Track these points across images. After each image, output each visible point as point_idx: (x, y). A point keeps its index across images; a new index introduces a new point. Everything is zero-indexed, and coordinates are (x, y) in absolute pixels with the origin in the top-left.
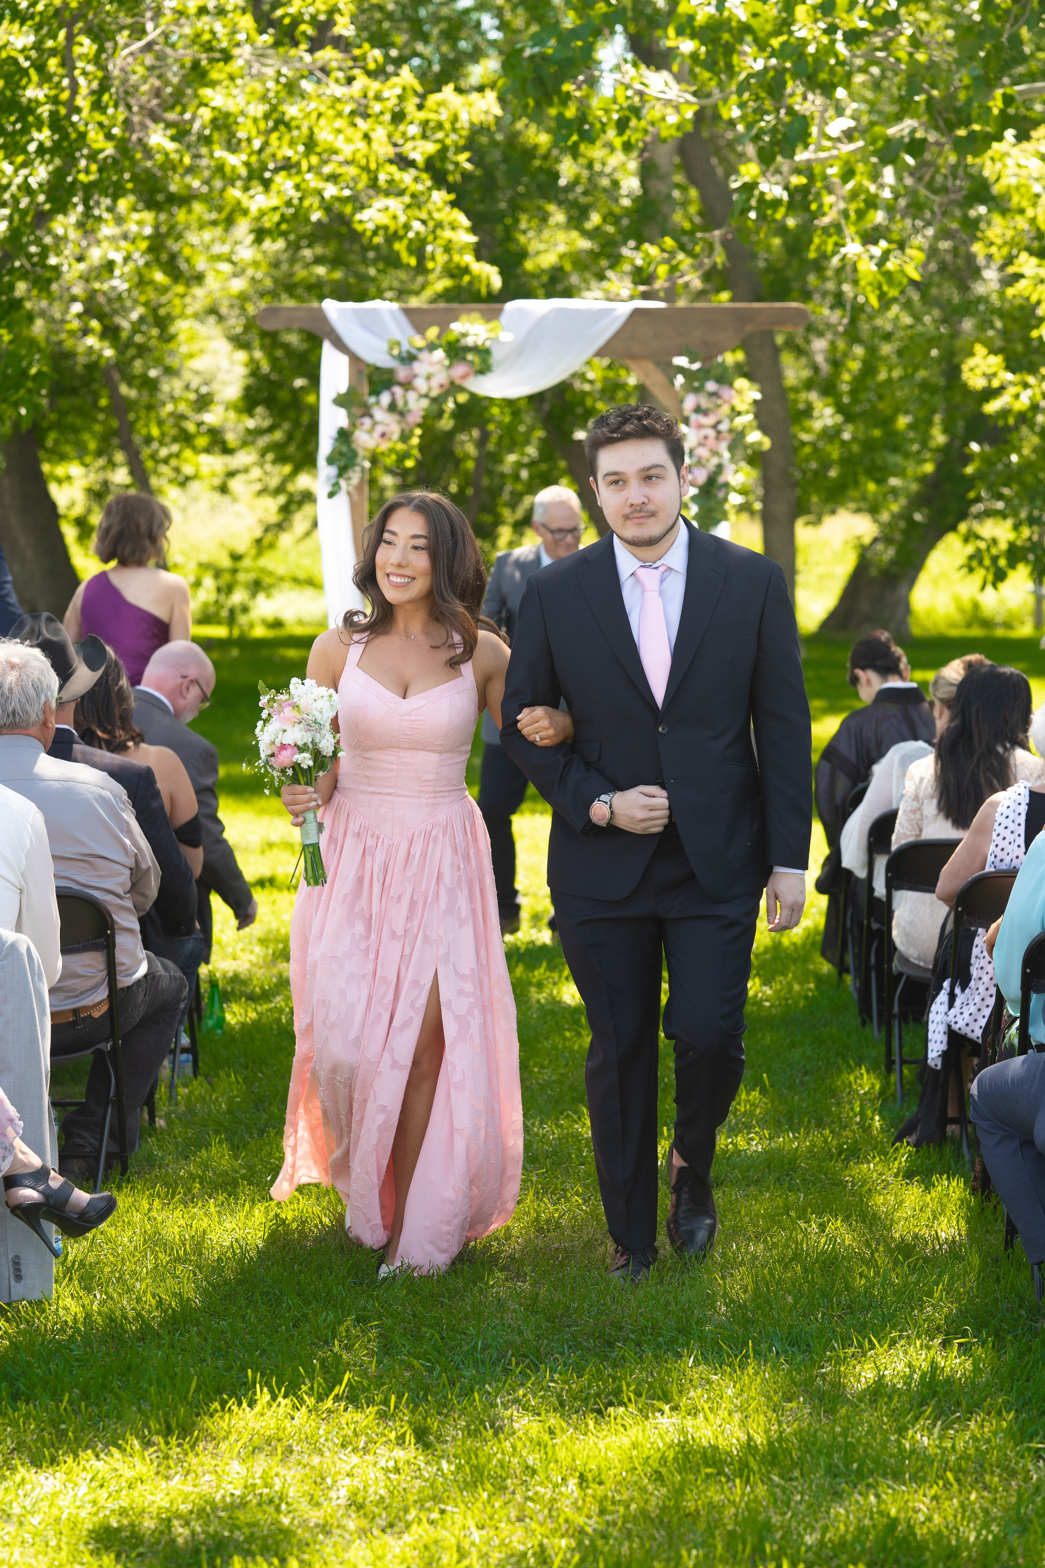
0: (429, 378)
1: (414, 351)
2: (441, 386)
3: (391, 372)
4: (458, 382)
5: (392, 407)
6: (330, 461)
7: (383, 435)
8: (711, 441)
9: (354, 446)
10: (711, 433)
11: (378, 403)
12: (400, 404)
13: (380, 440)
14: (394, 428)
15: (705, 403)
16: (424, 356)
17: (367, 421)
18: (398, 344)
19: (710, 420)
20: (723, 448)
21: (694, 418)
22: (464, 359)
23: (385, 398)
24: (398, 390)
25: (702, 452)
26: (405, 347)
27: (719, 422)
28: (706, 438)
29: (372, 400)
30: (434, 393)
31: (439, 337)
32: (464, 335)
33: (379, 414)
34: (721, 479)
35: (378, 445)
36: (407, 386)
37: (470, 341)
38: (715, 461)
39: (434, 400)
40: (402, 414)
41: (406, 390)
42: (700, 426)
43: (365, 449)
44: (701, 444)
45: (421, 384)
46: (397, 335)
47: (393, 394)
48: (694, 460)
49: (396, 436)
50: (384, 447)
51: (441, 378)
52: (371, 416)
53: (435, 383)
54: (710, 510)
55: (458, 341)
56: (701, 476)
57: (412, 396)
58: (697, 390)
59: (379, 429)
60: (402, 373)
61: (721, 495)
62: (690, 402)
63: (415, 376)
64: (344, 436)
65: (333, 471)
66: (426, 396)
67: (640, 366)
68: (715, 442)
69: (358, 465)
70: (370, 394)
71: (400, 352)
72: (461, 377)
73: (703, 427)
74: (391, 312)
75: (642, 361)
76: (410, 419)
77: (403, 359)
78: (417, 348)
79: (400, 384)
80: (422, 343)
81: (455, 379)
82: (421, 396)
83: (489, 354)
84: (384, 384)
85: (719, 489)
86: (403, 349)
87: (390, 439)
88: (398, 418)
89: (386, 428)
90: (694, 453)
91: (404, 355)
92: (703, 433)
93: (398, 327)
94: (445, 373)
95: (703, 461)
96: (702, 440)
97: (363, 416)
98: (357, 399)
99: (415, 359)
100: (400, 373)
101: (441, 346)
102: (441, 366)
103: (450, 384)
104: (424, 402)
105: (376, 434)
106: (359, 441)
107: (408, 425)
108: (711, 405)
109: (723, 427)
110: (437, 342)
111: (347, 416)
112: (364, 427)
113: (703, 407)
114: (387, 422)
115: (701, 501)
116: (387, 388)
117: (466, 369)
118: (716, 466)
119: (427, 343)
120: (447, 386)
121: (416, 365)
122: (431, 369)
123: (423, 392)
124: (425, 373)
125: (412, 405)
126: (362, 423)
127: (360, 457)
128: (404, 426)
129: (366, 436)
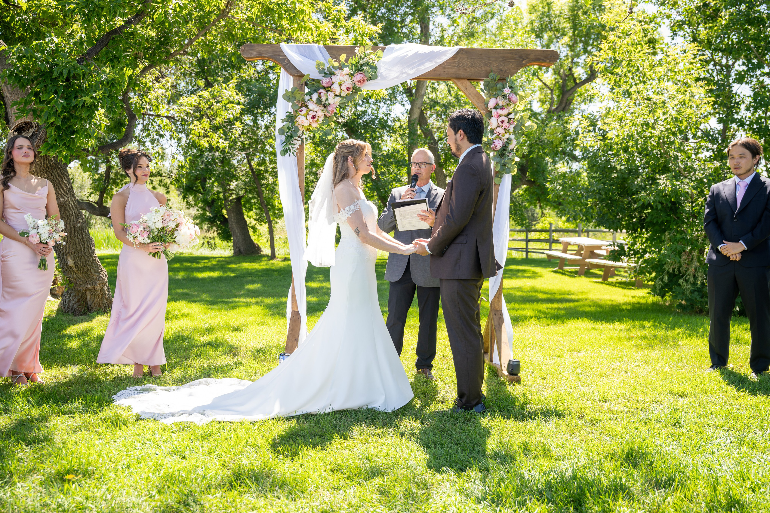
0: (340, 85)
1: (333, 70)
2: (348, 89)
3: (319, 81)
4: (358, 85)
5: (319, 101)
6: (282, 132)
7: (313, 117)
8: (506, 124)
9: (297, 124)
10: (506, 119)
11: (311, 99)
12: (324, 98)
13: (311, 121)
14: (321, 114)
15: (501, 102)
16: (337, 72)
17: (304, 109)
18: (323, 64)
19: (505, 112)
20: (511, 129)
21: (494, 111)
22: (362, 71)
23: (315, 96)
24: (321, 91)
25: (500, 130)
26: (327, 66)
27: (509, 114)
28: (502, 122)
29: (307, 98)
30: (343, 94)
31: (346, 61)
32: (362, 58)
33: (311, 106)
34: (511, 147)
35: (310, 125)
36: (328, 89)
37: (365, 60)
38: (507, 136)
39: (344, 98)
40: (325, 106)
41: (327, 91)
42: (499, 116)
43: (302, 126)
44: (498, 126)
45: (336, 88)
46: (322, 60)
47: (320, 93)
48: (495, 135)
49: (321, 120)
50: (315, 125)
51: (348, 83)
52: (307, 107)
53: (344, 87)
54: (504, 165)
55: (359, 62)
56: (499, 145)
57: (331, 95)
58: (496, 96)
59: (312, 113)
60: (325, 82)
61: (510, 156)
62: (492, 103)
63: (333, 83)
64: (291, 118)
65: (283, 138)
66: (339, 96)
67: (462, 84)
68: (508, 125)
69: (299, 137)
70: (306, 94)
71: (323, 69)
72: (359, 81)
73: (500, 116)
74: (319, 48)
75: (463, 81)
76: (330, 109)
77: (325, 74)
78: (333, 67)
79: (324, 88)
80: (336, 64)
81: (356, 83)
82: (336, 95)
83: (376, 68)
84: (314, 88)
85: (510, 153)
86: (326, 68)
87: (318, 120)
88: (323, 108)
89: (315, 113)
90: (495, 132)
91: (326, 71)
92: (500, 119)
93: (323, 56)
94: (350, 81)
95: (500, 136)
96: (500, 124)
97: (302, 107)
98: (298, 96)
99: (332, 74)
100: (324, 81)
101: (348, 66)
102: (348, 76)
103: (353, 89)
104: (338, 100)
105: (309, 117)
106: (300, 122)
107: (328, 112)
108: (504, 104)
109: (511, 116)
110: (346, 64)
111: (292, 106)
112: (302, 113)
113: (500, 105)
114: (316, 110)
115: (498, 160)
116: (316, 91)
117: (362, 76)
118: (508, 139)
119: (340, 65)
120: (352, 89)
121: (333, 77)
122: (342, 78)
123: (337, 93)
124: (339, 81)
125: (331, 101)
126: (301, 111)
127: (300, 132)
128: (326, 113)
129: (304, 118)
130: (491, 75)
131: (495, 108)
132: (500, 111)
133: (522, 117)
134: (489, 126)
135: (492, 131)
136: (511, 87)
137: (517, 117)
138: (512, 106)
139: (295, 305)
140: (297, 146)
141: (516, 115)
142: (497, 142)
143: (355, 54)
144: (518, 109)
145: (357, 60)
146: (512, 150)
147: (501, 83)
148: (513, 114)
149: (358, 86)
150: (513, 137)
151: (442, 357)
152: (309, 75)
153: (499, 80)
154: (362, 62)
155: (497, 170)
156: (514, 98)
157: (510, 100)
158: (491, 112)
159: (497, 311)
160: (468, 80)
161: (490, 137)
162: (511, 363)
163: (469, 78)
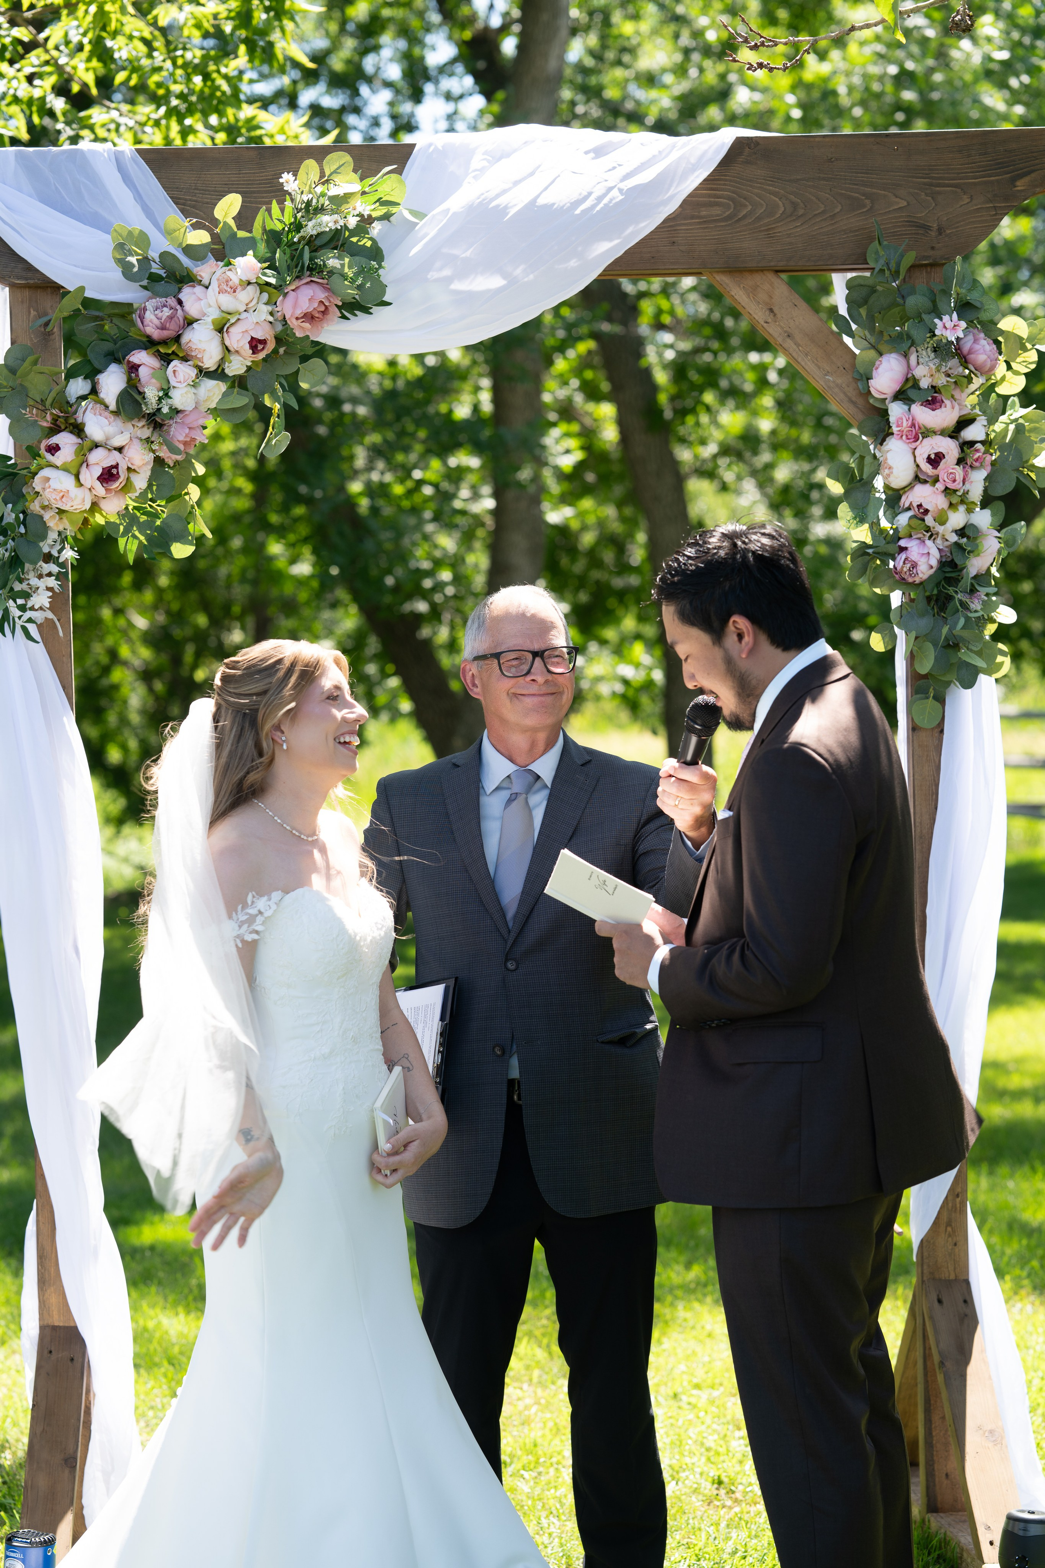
0: (221, 329)
1: (185, 261)
2: (255, 344)
3: (123, 312)
4: (300, 330)
5: (131, 403)
7: (108, 476)
8: (949, 466)
9: (35, 507)
10: (949, 448)
11: (94, 391)
12: (152, 393)
13: (100, 490)
14: (139, 457)
15: (928, 371)
16: (207, 270)
17: (66, 441)
18: (143, 240)
19: (946, 416)
20: (977, 486)
21: (896, 411)
22: (315, 269)
23: (112, 382)
24: (140, 357)
25: (929, 496)
26: (159, 245)
27: (964, 422)
28: (935, 460)
29: (78, 387)
30: (236, 367)
31: (244, 219)
32: (311, 210)
33: (97, 424)
34: (975, 565)
35: (95, 506)
36: (168, 348)
37: (328, 222)
38: (957, 519)
39: (240, 383)
40: (157, 421)
41: (166, 359)
42: (918, 433)
43: (61, 512)
44: (918, 479)
45: (203, 342)
46: (138, 222)
47: (134, 368)
48: (903, 519)
49: (140, 482)
50: (115, 507)
51: (257, 320)
52: (78, 430)
53: (238, 339)
54: (952, 645)
55: (298, 227)
56: (924, 558)
57: (181, 372)
58: (905, 346)
59: (100, 459)
60: (154, 317)
61: (976, 605)
62: (887, 374)
63: (190, 322)
66: (218, 374)
67: (753, 292)
68: (959, 472)
69: (48, 558)
70: (71, 374)
71: (145, 261)
72: (309, 317)
73: (927, 433)
74: (118, 159)
75: (757, 278)
76: (178, 433)
77: (154, 278)
78: (189, 250)
79: (149, 344)
80: (201, 237)
81: (293, 323)
82: (203, 373)
83: (376, 254)
84: (108, 346)
85: (973, 591)
86: (154, 254)
87: (127, 487)
88: (146, 433)
89: (114, 458)
90: (905, 501)
91: (155, 268)
92: (927, 447)
93: (138, 197)
94: (265, 309)
95: (929, 520)
96: (926, 468)
97: (55, 430)
98: (37, 384)
99: (186, 279)
100: (149, 316)
101: (251, 244)
102: (252, 291)
103: (279, 340)
104: (213, 390)
105: (90, 476)
106: (49, 496)
107: (173, 450)
108: (941, 380)
109: (975, 432)
110: (242, 234)
111: (12, 431)
112: (59, 459)
113: (924, 384)
114: (117, 442)
115: (925, 623)
116: (116, 357)
117: (321, 295)
118: (961, 532)
119: (215, 237)
120: (271, 345)
121: (188, 294)
122: (228, 302)
123: (210, 362)
124: (214, 314)
125: (181, 398)
126: (54, 449)
127: (53, 536)
128: (163, 453)
129: (65, 482)
130: (877, 255)
131: (901, 396)
132: (923, 415)
133: (1020, 429)
134: (877, 473)
135: (894, 498)
136: (965, 308)
137: (998, 427)
138: (977, 382)
139: (53, 1300)
140: (42, 599)
141: (992, 421)
142: (915, 549)
143: (281, 194)
144: (1001, 390)
145: (288, 219)
146: (983, 578)
147: (921, 281)
148: (982, 421)
149: (299, 334)
150: (983, 519)
151: (708, 1488)
152: (82, 289)
153: (913, 267)
154: (311, 228)
155: (925, 667)
156: (982, 350)
157: (965, 361)
158: (884, 413)
159: (949, 1284)
160: (777, 271)
161: (885, 524)
162: (1018, 1530)
163: (781, 265)
